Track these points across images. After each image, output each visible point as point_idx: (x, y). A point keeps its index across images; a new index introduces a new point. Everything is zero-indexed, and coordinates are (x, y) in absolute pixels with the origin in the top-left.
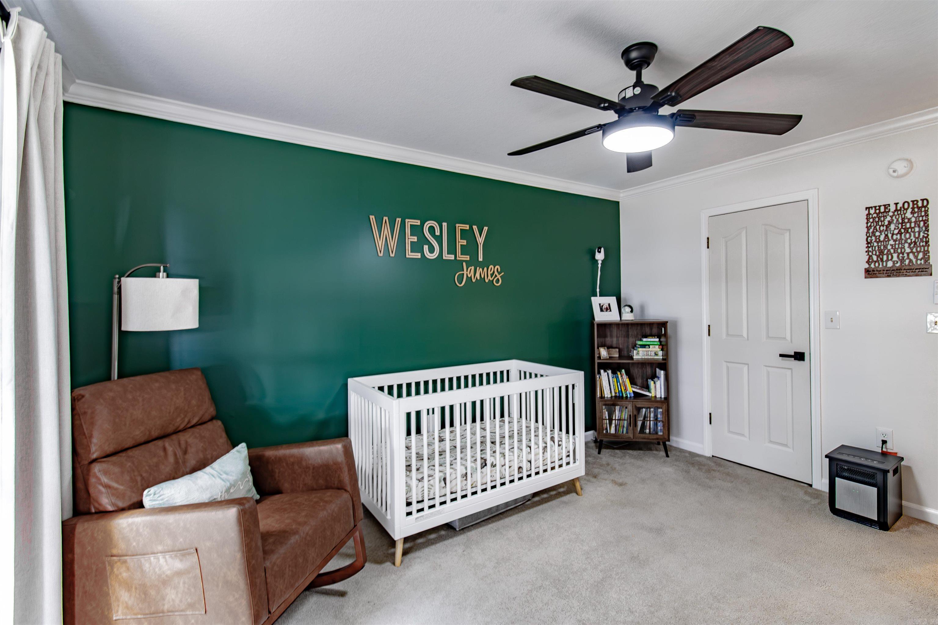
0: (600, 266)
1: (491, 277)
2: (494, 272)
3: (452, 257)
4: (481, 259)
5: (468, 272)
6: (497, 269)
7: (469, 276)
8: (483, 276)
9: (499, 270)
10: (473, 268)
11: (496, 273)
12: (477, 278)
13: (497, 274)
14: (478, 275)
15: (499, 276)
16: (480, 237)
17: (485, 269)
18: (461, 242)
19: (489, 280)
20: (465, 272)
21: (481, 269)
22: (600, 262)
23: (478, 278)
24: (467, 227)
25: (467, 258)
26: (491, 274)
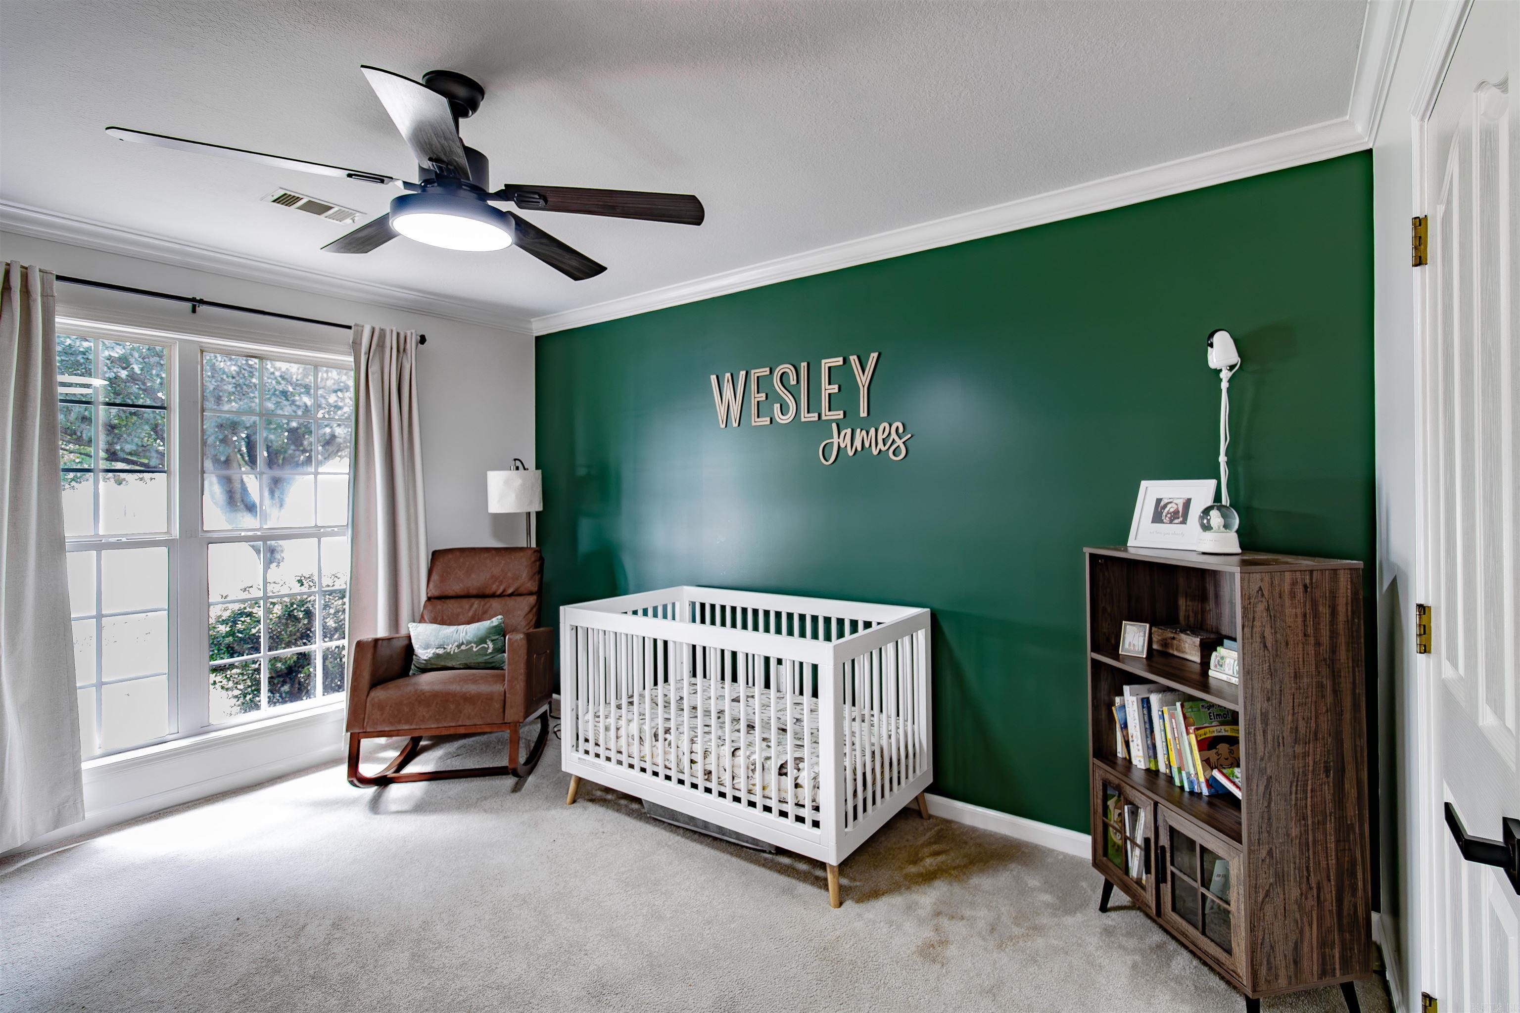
0: (1224, 385)
1: (885, 445)
2: (890, 433)
3: (814, 417)
4: (863, 414)
5: (839, 440)
6: (897, 428)
7: (843, 446)
8: (867, 445)
9: (901, 430)
10: (849, 431)
11: (894, 435)
12: (856, 449)
13: (897, 438)
14: (858, 444)
15: (899, 442)
16: (864, 372)
17: (872, 431)
18: (828, 389)
19: (880, 450)
20: (835, 440)
21: (864, 432)
22: (1225, 375)
23: (859, 449)
24: (839, 361)
25: (839, 415)
26: (884, 440)
